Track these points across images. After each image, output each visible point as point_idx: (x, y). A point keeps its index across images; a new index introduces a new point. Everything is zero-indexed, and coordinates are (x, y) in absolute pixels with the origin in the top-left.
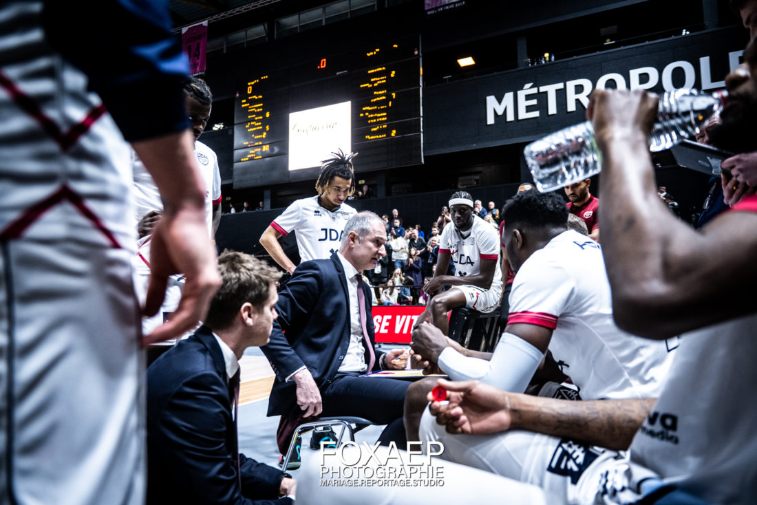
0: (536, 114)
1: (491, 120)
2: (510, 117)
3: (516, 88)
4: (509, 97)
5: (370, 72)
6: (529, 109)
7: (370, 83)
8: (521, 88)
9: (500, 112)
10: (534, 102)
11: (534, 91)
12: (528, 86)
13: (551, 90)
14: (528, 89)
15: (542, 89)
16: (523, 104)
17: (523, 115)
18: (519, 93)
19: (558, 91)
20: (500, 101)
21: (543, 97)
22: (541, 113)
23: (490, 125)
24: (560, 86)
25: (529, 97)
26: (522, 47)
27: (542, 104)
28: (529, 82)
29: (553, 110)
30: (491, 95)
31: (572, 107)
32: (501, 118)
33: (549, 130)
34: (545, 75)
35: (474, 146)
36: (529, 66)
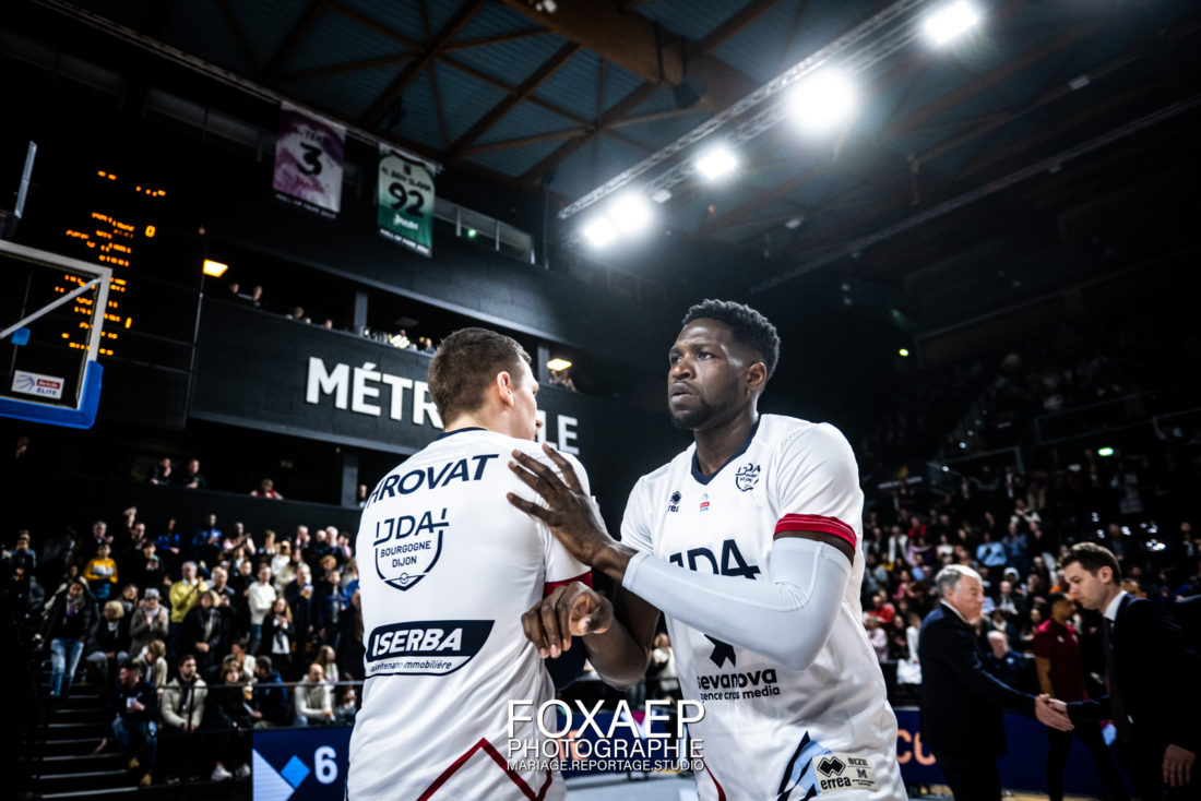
0: (375, 410)
1: (313, 396)
2: (341, 403)
3: (355, 363)
4: (342, 370)
5: (95, 215)
6: (368, 400)
7: (93, 238)
8: (361, 366)
9: (328, 390)
10: (374, 392)
11: (376, 376)
12: (369, 366)
13: (398, 384)
14: (367, 371)
15: (388, 379)
16: (360, 390)
17: (359, 406)
18: (357, 371)
19: (405, 389)
20: (330, 371)
21: (386, 389)
22: (382, 411)
23: (311, 404)
24: (408, 383)
25: (369, 383)
26: (361, 307)
27: (384, 400)
28: (372, 361)
29: (396, 413)
30: (317, 356)
31: (418, 418)
32: (328, 399)
33: (388, 440)
34: (390, 361)
35: (283, 429)
36: (369, 339)
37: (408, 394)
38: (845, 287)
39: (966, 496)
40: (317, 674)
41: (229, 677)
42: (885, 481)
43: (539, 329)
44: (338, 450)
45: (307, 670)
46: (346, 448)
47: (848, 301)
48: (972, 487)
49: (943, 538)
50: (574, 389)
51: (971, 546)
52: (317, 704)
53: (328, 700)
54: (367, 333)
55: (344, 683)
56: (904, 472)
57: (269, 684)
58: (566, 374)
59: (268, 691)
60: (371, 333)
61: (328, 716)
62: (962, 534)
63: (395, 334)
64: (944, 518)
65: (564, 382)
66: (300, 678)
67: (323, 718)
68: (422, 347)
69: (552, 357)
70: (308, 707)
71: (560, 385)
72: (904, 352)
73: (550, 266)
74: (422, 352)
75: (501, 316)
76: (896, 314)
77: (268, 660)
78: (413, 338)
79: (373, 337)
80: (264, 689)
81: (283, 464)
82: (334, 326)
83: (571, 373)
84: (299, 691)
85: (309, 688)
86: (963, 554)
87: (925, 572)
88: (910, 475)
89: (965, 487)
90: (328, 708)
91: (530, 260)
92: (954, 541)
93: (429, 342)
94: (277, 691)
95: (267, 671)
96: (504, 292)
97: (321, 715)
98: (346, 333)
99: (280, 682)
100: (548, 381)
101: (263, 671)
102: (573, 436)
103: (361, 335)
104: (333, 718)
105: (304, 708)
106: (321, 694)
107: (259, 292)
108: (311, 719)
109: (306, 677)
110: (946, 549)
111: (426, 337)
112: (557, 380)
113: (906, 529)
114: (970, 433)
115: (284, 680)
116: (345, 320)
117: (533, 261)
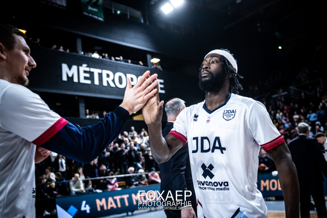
0: (89, 82)
1: (65, 78)
2: (76, 80)
3: (79, 65)
4: (74, 68)
6: (86, 78)
8: (81, 65)
9: (70, 75)
10: (88, 75)
11: (88, 69)
12: (85, 65)
13: (96, 71)
14: (84, 68)
15: (92, 70)
16: (82, 75)
17: (82, 81)
18: (80, 68)
19: (99, 74)
20: (70, 68)
21: (92, 74)
22: (91, 82)
23: (64, 81)
24: (100, 71)
25: (85, 72)
26: (79, 43)
27: (91, 78)
28: (85, 63)
29: (97, 82)
30: (65, 63)
31: (105, 84)
32: (70, 79)
33: (95, 92)
34: (92, 63)
35: (55, 91)
36: (83, 55)
37: (100, 75)
38: (258, 25)
39: (303, 97)
40: (77, 177)
41: (43, 181)
42: (274, 94)
43: (147, 47)
44: (77, 98)
45: (73, 176)
46: (80, 97)
47: (259, 30)
48: (305, 94)
49: (295, 113)
50: (161, 69)
51: (305, 115)
52: (78, 187)
53: (82, 186)
54: (82, 53)
55: (87, 179)
56: (281, 91)
57: (61, 182)
58: (158, 64)
59: (60, 184)
60: (84, 53)
61: (82, 191)
62: (302, 111)
63: (93, 53)
64: (296, 105)
65: (158, 67)
66: (71, 179)
67: (81, 192)
68: (104, 57)
69: (152, 58)
70: (75, 188)
71: (156, 68)
72: (280, 48)
73: (149, 23)
74: (104, 59)
75: (132, 43)
76: (277, 33)
77: (60, 173)
78: (100, 54)
79: (85, 55)
80: (59, 184)
81: (57, 104)
82: (70, 51)
83: (159, 63)
84: (71, 183)
85: (75, 182)
86: (302, 118)
87: (289, 125)
88: (283, 92)
89: (303, 94)
90: (82, 188)
91: (141, 21)
92: (299, 113)
93: (107, 55)
94: (64, 183)
95: (60, 177)
96: (132, 34)
97: (80, 191)
98: (75, 54)
99: (65, 181)
100: (151, 67)
101: (59, 177)
102: (162, 86)
103: (80, 54)
104: (84, 191)
105: (74, 189)
106: (79, 184)
107: (39, 40)
108: (77, 193)
109: (73, 178)
110: (296, 117)
111: (105, 53)
112: (155, 66)
113: (282, 111)
114: (304, 75)
115: (66, 180)
116: (74, 49)
117: (142, 21)
